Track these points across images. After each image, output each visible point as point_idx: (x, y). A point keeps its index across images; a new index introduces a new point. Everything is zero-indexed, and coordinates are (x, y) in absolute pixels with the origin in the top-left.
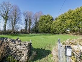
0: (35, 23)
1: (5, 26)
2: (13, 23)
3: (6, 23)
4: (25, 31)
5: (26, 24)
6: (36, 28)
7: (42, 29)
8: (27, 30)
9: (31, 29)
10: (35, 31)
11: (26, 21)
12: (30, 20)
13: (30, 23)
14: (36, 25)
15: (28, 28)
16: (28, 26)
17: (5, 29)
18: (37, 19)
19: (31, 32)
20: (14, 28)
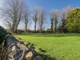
0: (63, 21)
1: (35, 27)
2: (41, 24)
3: (36, 24)
4: (51, 30)
5: (52, 23)
6: (63, 26)
7: (73, 27)
8: (53, 29)
9: (57, 28)
10: (63, 30)
11: (52, 20)
12: (56, 18)
13: (56, 22)
14: (63, 23)
15: (54, 27)
16: (54, 25)
17: (35, 29)
18: (64, 17)
19: (58, 31)
20: (41, 28)
